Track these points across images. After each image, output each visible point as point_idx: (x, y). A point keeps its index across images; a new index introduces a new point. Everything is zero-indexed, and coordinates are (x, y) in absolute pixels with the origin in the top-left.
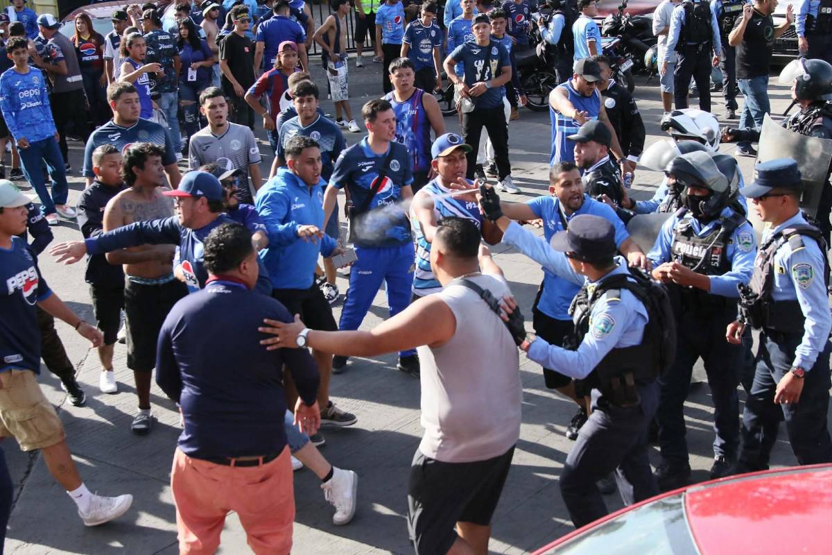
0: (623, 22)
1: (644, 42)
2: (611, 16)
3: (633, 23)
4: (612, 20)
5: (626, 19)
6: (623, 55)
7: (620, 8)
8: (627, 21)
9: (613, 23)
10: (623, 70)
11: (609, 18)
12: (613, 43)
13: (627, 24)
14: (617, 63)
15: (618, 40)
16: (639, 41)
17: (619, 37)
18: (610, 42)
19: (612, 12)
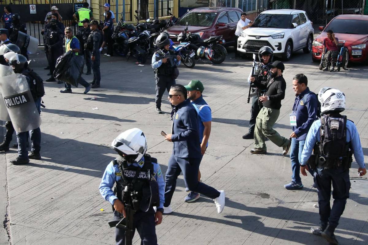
0: (187, 36)
1: (196, 45)
2: (182, 33)
3: (192, 37)
4: (182, 35)
5: (188, 35)
6: (191, 50)
7: (185, 30)
8: (189, 36)
9: (183, 36)
10: (191, 57)
11: (181, 34)
12: (187, 45)
13: (189, 37)
14: (188, 54)
15: (189, 44)
16: (194, 44)
17: (189, 43)
18: (186, 44)
19: (182, 32)
